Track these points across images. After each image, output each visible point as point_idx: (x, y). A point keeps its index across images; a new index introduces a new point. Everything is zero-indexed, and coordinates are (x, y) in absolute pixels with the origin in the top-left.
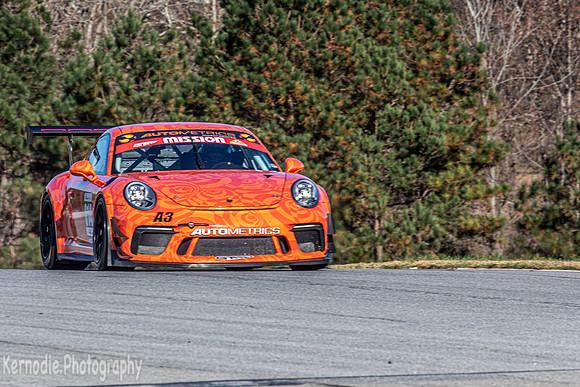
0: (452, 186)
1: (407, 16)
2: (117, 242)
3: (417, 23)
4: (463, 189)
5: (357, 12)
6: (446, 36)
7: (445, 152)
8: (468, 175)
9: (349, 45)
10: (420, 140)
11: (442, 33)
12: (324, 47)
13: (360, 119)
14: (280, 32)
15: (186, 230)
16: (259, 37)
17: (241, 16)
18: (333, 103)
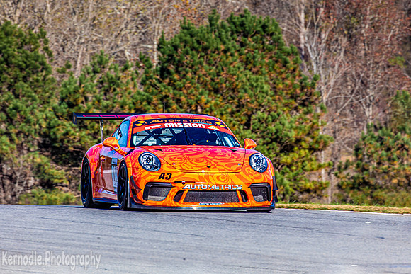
0: (297, 162)
1: (271, 58)
2: (134, 193)
3: (276, 62)
4: (304, 164)
5: (240, 55)
6: (294, 70)
7: (293, 141)
8: (307, 156)
9: (235, 75)
10: (278, 134)
11: (292, 69)
12: (220, 76)
13: (242, 121)
14: (193, 66)
15: (180, 185)
16: (180, 69)
17: (169, 55)
18: (225, 110)
